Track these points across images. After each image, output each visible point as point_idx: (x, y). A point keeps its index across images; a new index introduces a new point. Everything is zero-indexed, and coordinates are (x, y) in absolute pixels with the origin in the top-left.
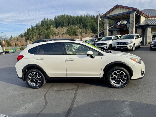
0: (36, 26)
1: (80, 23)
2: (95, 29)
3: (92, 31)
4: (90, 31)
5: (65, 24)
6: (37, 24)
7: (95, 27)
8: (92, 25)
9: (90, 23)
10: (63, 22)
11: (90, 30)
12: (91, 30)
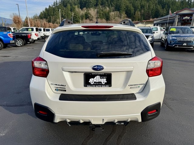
0: (54, 5)
1: (111, 3)
2: (130, 13)
3: (127, 15)
4: (124, 15)
5: (92, 4)
6: (55, 2)
7: (130, 10)
8: (127, 7)
9: (125, 4)
10: (90, 2)
11: (124, 13)
12: (126, 13)
